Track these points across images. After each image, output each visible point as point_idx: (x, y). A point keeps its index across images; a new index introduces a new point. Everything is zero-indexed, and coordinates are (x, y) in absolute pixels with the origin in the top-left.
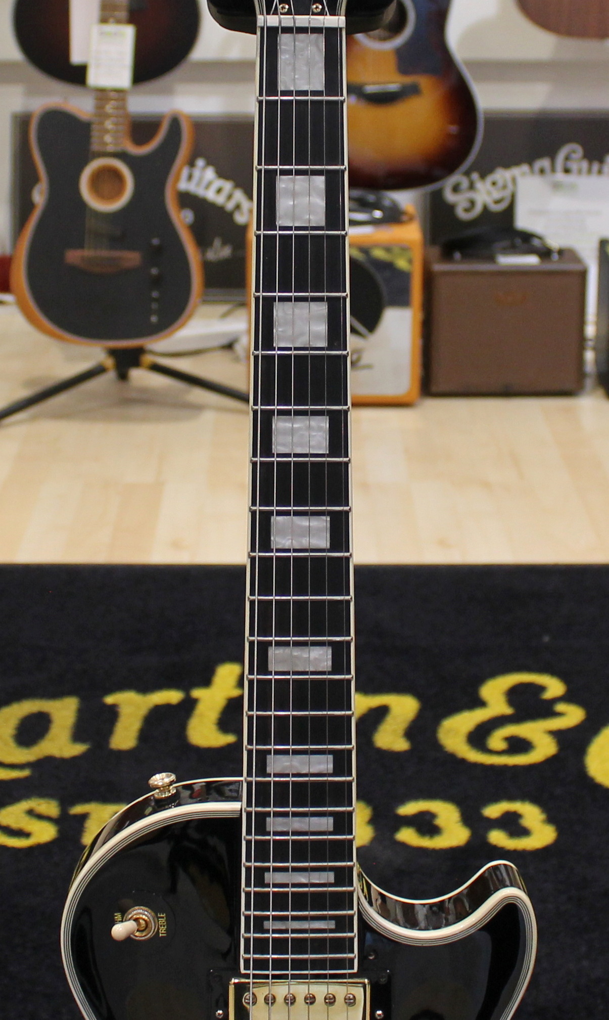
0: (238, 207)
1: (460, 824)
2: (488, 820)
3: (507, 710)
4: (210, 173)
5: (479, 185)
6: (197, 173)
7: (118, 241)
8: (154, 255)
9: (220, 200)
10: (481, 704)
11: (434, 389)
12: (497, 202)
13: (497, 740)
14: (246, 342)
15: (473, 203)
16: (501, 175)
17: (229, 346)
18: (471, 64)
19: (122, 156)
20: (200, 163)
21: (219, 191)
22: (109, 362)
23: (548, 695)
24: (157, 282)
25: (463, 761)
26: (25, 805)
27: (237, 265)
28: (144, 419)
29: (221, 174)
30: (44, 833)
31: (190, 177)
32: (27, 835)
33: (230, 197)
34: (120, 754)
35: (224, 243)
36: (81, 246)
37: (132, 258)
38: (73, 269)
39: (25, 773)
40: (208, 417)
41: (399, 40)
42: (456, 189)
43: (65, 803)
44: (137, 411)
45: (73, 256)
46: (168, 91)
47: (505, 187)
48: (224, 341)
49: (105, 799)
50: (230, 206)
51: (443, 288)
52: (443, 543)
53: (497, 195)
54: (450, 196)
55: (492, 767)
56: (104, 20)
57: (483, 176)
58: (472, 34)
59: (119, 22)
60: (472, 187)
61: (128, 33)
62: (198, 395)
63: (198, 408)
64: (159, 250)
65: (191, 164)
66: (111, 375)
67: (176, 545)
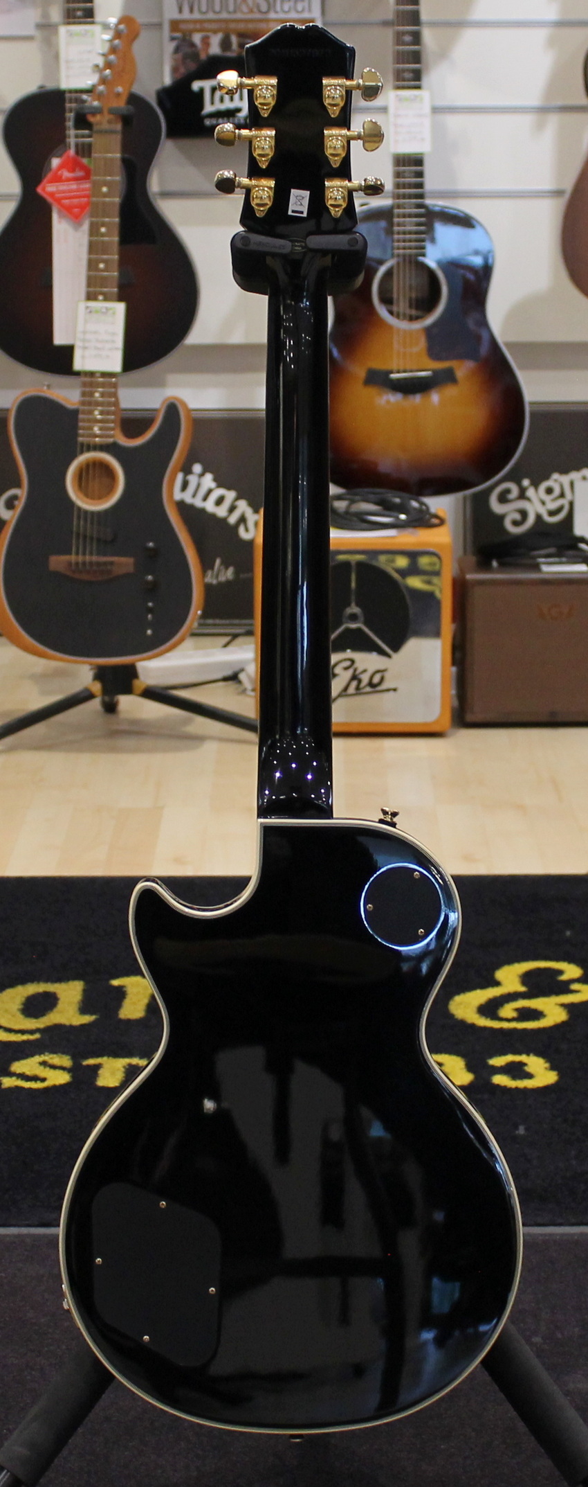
0: (243, 519)
1: (465, 1070)
2: (493, 1067)
3: (523, 989)
4: (208, 481)
5: (531, 492)
6: (193, 480)
7: (107, 545)
8: (150, 559)
9: (221, 512)
10: (497, 984)
11: (470, 718)
12: (552, 513)
13: (508, 1011)
14: (252, 671)
15: (524, 514)
16: (557, 480)
17: (234, 678)
18: (514, 346)
19: (112, 448)
20: (197, 468)
21: (220, 501)
22: (97, 688)
23: (564, 977)
24: (152, 590)
25: (473, 1026)
26: (38, 1059)
27: (241, 587)
28: (136, 750)
29: (220, 483)
30: (62, 1078)
31: (185, 486)
32: (44, 1080)
33: (232, 509)
34: (129, 1022)
35: (226, 565)
36: (68, 552)
37: (124, 564)
38: (57, 575)
39: (37, 1036)
40: (210, 747)
41: (430, 320)
42: (503, 499)
43: (77, 1057)
44: (131, 742)
45: (58, 562)
46: (160, 383)
47: (562, 495)
48: (229, 673)
49: (116, 1054)
50: (233, 520)
51: (478, 597)
52: (468, 858)
53: (553, 506)
54: (496, 507)
55: (501, 1030)
56: (91, 297)
57: (535, 484)
58: (518, 312)
59: (107, 298)
60: (522, 495)
61: (120, 308)
62: (201, 724)
63: (198, 739)
64: (153, 555)
65: (187, 470)
66: (96, 704)
67: (178, 861)
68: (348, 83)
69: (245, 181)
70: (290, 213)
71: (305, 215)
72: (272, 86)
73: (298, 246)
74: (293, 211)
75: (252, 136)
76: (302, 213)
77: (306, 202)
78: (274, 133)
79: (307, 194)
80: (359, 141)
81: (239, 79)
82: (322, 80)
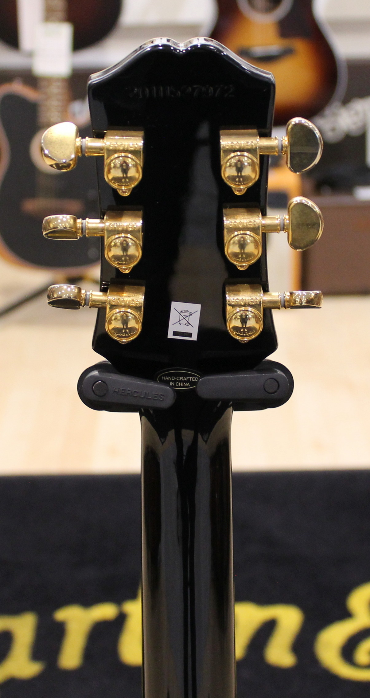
10: (350, 615)
68: (265, 142)
69: (96, 295)
70: (170, 335)
71: (194, 338)
72: (133, 152)
73: (185, 382)
74: (175, 333)
75: (102, 230)
76: (190, 335)
77: (195, 320)
78: (139, 223)
79: (196, 308)
80: (282, 232)
81: (79, 139)
82: (219, 140)
